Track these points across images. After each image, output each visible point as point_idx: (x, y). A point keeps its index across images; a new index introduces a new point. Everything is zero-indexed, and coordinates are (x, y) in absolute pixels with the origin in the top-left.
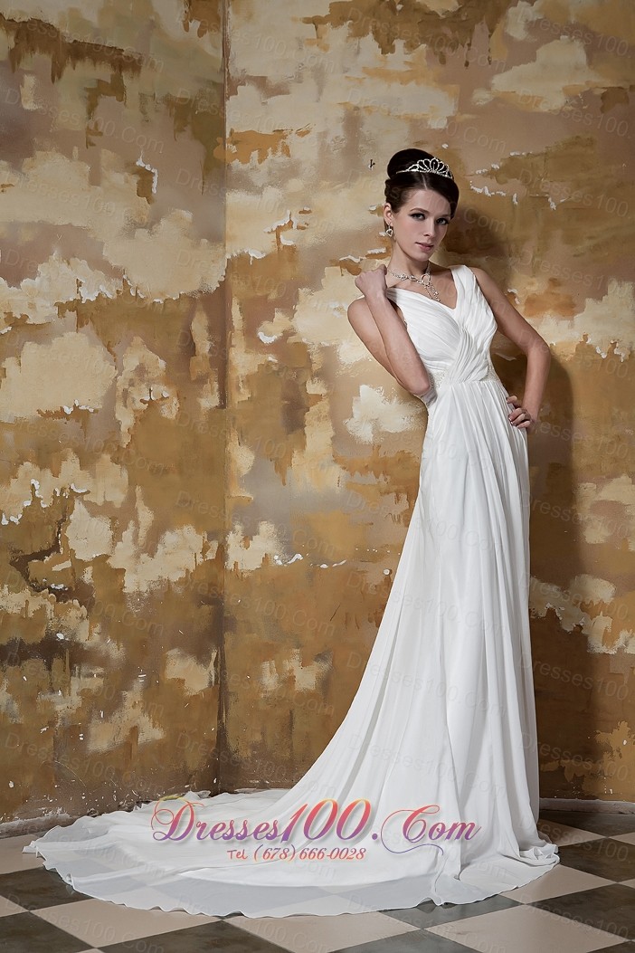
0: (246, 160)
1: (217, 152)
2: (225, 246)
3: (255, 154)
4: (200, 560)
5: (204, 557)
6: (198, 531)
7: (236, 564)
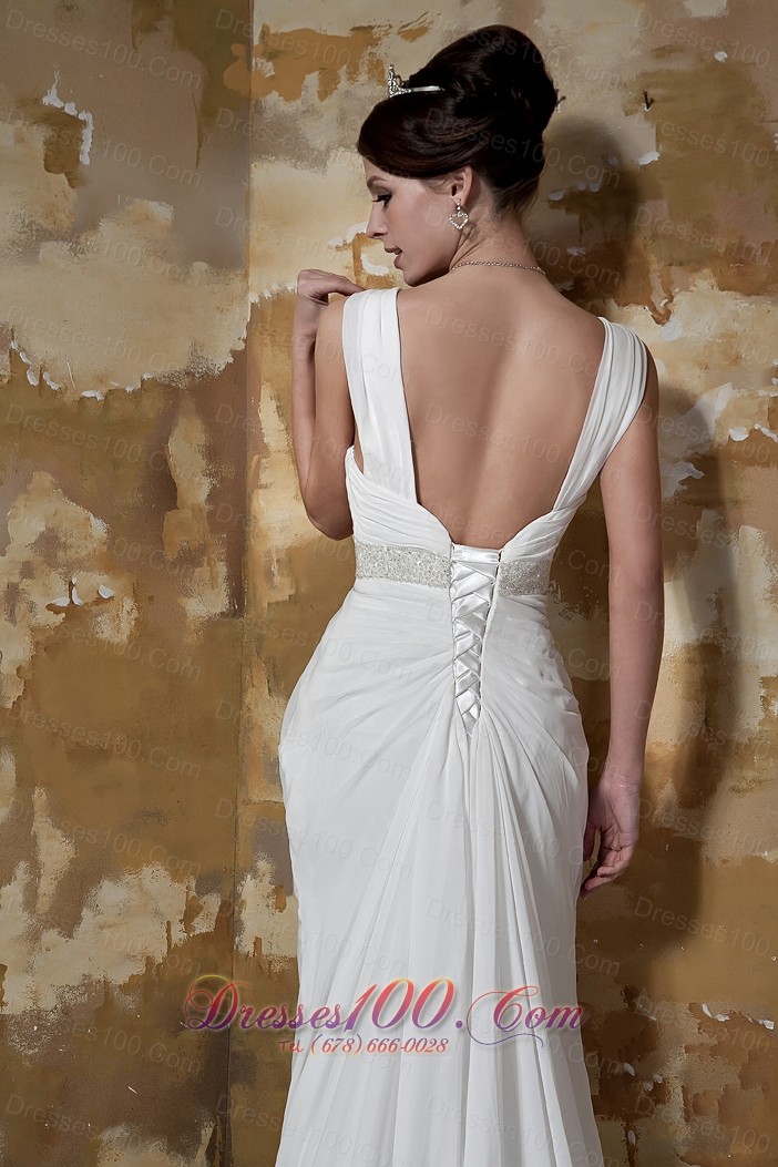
0: (292, 93)
1: (230, 76)
2: (246, 276)
3: (312, 80)
4: (179, 935)
5: (188, 927)
6: (176, 876)
7: (257, 943)
